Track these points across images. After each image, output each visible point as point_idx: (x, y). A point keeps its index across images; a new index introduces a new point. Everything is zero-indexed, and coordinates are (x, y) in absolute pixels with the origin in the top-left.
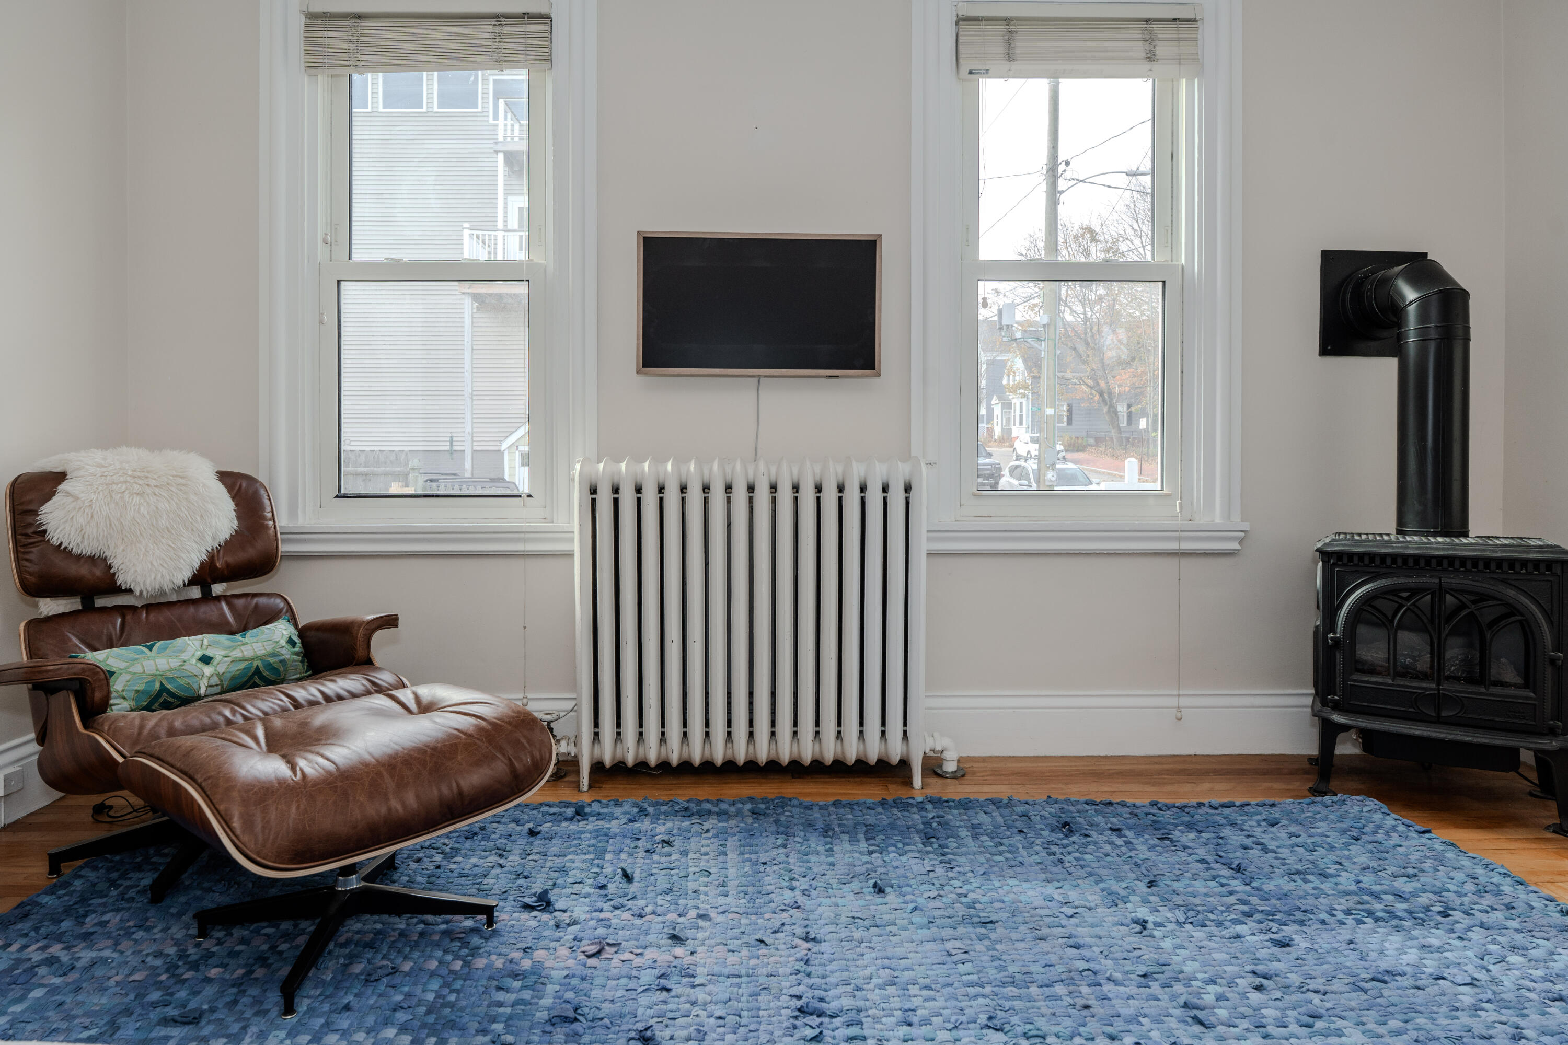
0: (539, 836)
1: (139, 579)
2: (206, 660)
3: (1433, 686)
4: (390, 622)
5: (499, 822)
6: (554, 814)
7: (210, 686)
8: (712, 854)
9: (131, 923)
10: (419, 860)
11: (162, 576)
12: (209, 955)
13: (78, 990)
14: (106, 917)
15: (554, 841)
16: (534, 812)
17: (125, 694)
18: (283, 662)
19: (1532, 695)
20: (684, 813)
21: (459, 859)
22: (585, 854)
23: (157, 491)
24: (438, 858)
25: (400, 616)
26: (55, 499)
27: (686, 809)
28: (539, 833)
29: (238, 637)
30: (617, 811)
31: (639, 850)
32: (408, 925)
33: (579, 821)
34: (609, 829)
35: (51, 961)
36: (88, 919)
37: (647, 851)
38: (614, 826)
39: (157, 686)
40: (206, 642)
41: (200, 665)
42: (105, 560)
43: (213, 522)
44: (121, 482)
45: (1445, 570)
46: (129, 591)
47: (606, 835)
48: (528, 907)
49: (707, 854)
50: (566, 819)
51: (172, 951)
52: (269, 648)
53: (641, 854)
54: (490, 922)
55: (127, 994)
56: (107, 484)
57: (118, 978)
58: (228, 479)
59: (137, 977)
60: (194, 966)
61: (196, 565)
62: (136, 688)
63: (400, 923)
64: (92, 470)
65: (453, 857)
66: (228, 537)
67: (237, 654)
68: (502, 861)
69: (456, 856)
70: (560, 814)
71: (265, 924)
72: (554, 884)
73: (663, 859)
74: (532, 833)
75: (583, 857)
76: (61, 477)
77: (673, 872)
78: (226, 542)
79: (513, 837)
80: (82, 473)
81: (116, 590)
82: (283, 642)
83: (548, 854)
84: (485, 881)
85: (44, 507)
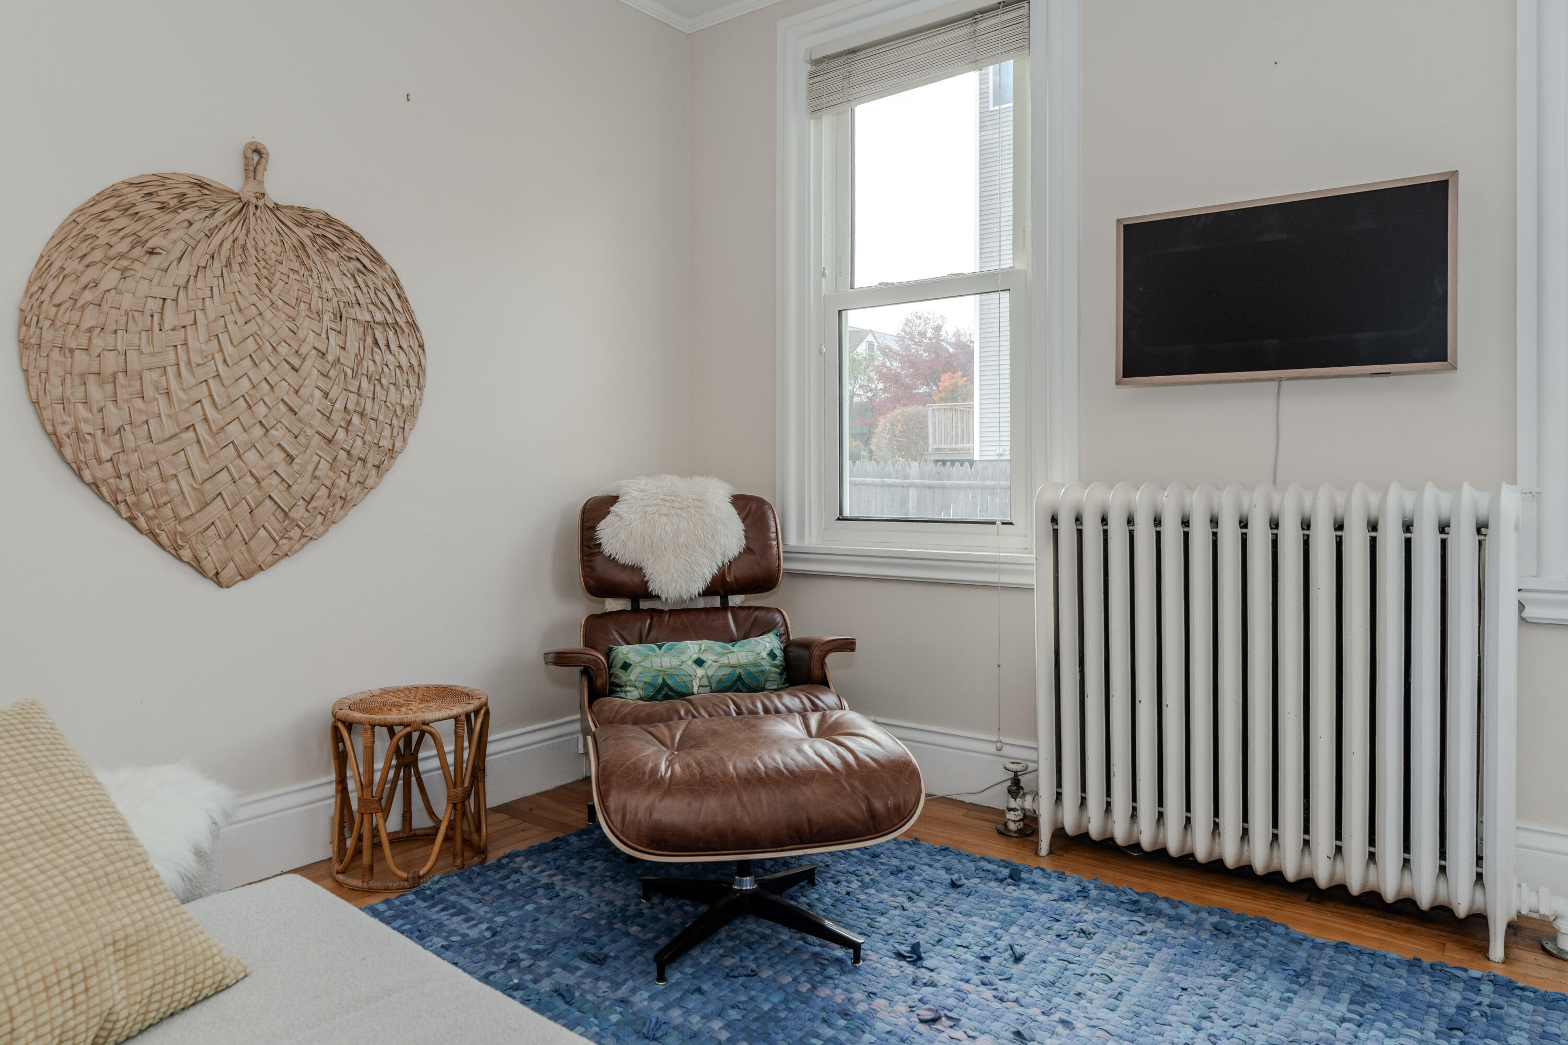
0: (960, 890)
1: (664, 588)
2: (699, 662)
4: (848, 645)
5: (931, 866)
6: (988, 871)
7: (701, 686)
8: (1130, 960)
9: (608, 874)
10: (838, 883)
11: (681, 586)
12: (640, 914)
13: (551, 913)
14: (596, 864)
15: (971, 899)
16: (971, 865)
17: (637, 684)
18: (762, 672)
20: (1128, 907)
21: (872, 891)
22: (991, 920)
23: (679, 512)
24: (855, 885)
25: (857, 641)
26: (609, 518)
27: (1135, 902)
28: (960, 886)
29: (729, 645)
30: (1057, 885)
31: (1051, 932)
32: (791, 938)
33: (1009, 885)
34: (1033, 901)
35: (549, 887)
36: (587, 862)
37: (1058, 936)
38: (1041, 900)
39: (660, 680)
40: (703, 647)
41: (694, 666)
42: (641, 569)
43: (723, 541)
44: (655, 505)
46: (658, 597)
47: (1026, 906)
48: (900, 956)
49: (1125, 958)
50: (997, 879)
51: (619, 903)
52: (752, 658)
53: (1051, 936)
54: (857, 958)
55: (575, 927)
56: (645, 506)
57: (576, 913)
58: (742, 503)
59: (587, 916)
60: (625, 921)
61: (709, 578)
62: (645, 680)
63: (785, 934)
64: (635, 494)
65: (868, 888)
66: (737, 554)
67: (724, 660)
68: (907, 904)
69: (871, 887)
70: (994, 873)
71: (688, 902)
72: (940, 941)
73: (1072, 949)
74: (954, 885)
75: (986, 922)
76: (614, 500)
77: (1070, 966)
78: (735, 559)
79: (934, 884)
80: (627, 497)
81: (650, 596)
82: (764, 654)
83: (955, 909)
84: (880, 918)
85: (602, 525)
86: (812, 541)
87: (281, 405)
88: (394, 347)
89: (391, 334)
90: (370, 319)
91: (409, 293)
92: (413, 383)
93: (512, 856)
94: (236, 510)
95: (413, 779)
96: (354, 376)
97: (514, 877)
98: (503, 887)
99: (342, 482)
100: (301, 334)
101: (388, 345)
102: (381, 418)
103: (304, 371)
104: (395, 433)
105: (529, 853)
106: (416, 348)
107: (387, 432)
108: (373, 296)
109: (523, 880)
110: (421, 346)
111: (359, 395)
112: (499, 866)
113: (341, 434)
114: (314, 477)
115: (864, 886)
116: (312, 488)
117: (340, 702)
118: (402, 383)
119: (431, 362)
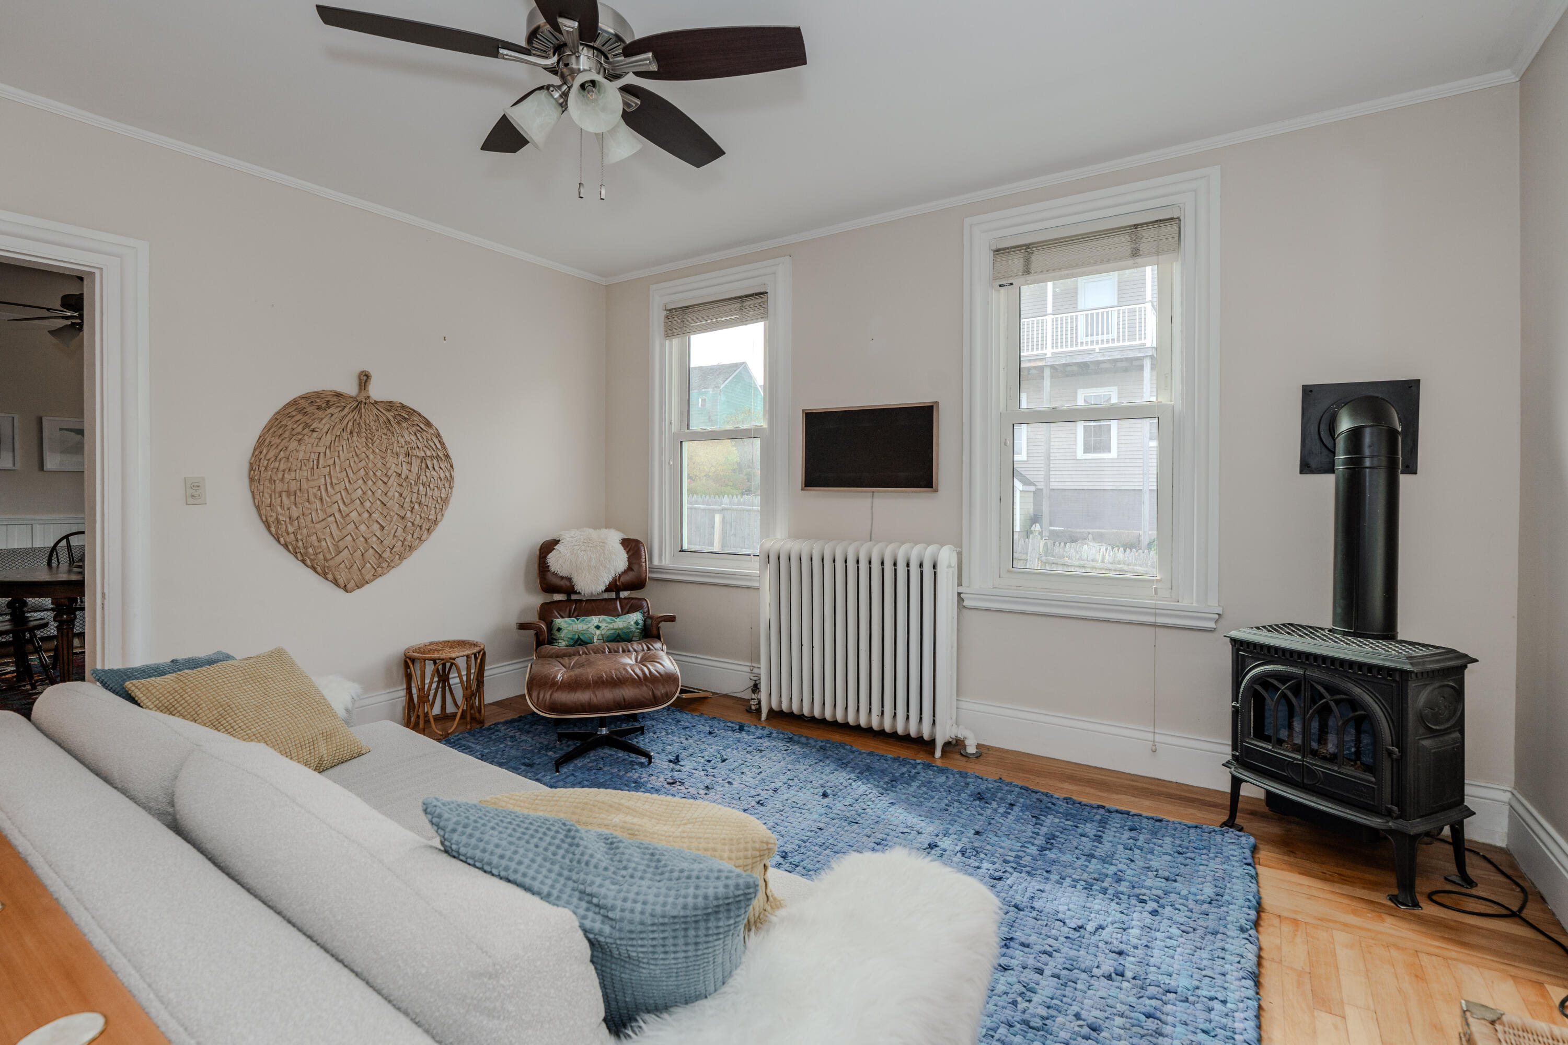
0: (713, 735)
1: (583, 588)
2: (598, 627)
3: (1299, 757)
4: (672, 619)
5: (704, 725)
6: (730, 727)
7: (598, 639)
8: (774, 760)
10: (654, 733)
11: (592, 588)
12: (555, 747)
15: (715, 738)
16: (723, 724)
17: (565, 638)
18: (633, 632)
19: (1373, 779)
20: (787, 740)
21: (670, 736)
22: (720, 746)
23: (592, 549)
24: (664, 733)
25: (676, 617)
26: (554, 551)
27: (792, 738)
28: (714, 733)
29: (617, 618)
30: (760, 732)
31: (745, 751)
32: (623, 754)
33: (738, 733)
34: (744, 738)
35: (514, 738)
37: (747, 752)
38: (748, 738)
39: (577, 637)
40: (601, 619)
41: (595, 629)
42: (571, 579)
43: (615, 564)
44: (579, 545)
45: (1311, 665)
46: (579, 593)
47: (739, 741)
48: (670, 761)
49: (772, 760)
50: (731, 730)
51: (546, 743)
52: (625, 625)
54: (650, 762)
56: (573, 545)
57: (524, 747)
58: (626, 543)
59: (529, 748)
60: (547, 750)
61: (607, 583)
62: (569, 636)
63: (621, 754)
64: (568, 539)
66: (623, 570)
67: (611, 626)
68: (684, 741)
70: (732, 728)
72: (692, 755)
73: (750, 757)
74: (710, 733)
75: (717, 747)
76: (557, 542)
77: (746, 763)
78: (622, 573)
79: (701, 732)
80: (564, 540)
81: (576, 593)
82: (632, 623)
83: (706, 743)
85: (550, 555)
86: (666, 562)
87: (378, 502)
88: (436, 468)
89: (435, 461)
90: (423, 455)
91: (445, 440)
92: (447, 485)
93: (496, 724)
94: (355, 554)
95: (447, 688)
96: (416, 484)
97: (497, 733)
98: (490, 738)
99: (409, 538)
100: (388, 465)
101: (434, 468)
102: (430, 504)
103: (390, 483)
104: (437, 512)
105: (505, 723)
106: (449, 467)
107: (433, 512)
108: (426, 443)
109: (501, 734)
110: (452, 466)
111: (418, 494)
112: (489, 728)
113: (409, 514)
114: (394, 536)
115: (667, 734)
116: (393, 542)
117: (408, 649)
118: (441, 486)
119: (456, 475)
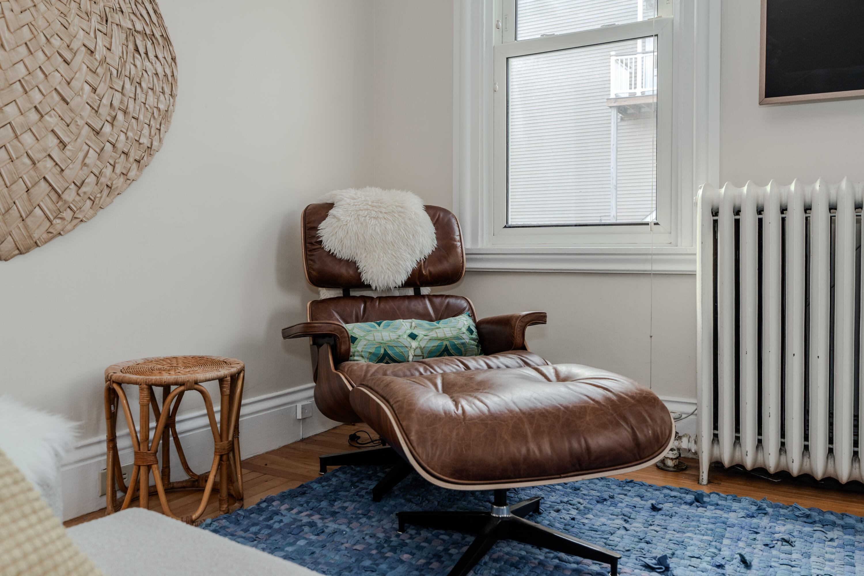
0: (661, 512)
1: (374, 278)
2: (413, 336)
4: (542, 318)
5: (626, 495)
6: (675, 497)
7: (415, 356)
8: (837, 562)
9: (360, 512)
10: (558, 511)
11: (389, 277)
12: (403, 544)
13: (324, 546)
14: (346, 504)
15: (674, 519)
16: (657, 492)
17: (363, 354)
18: (463, 344)
20: (805, 519)
21: (590, 516)
22: (703, 535)
23: (386, 216)
24: (574, 512)
26: (328, 219)
27: (808, 516)
28: (660, 509)
29: (435, 323)
30: (735, 505)
31: (757, 542)
32: (546, 557)
33: (698, 507)
34: (727, 519)
35: (312, 525)
36: (336, 503)
37: (766, 545)
38: (732, 517)
39: (382, 351)
40: (414, 324)
41: (409, 339)
42: (355, 263)
43: (421, 240)
44: (365, 209)
46: (369, 287)
47: (724, 523)
48: (648, 567)
49: (831, 561)
50: (686, 503)
51: (381, 535)
52: (455, 333)
53: (760, 546)
54: (614, 570)
55: (351, 557)
56: (357, 211)
57: (347, 545)
58: (431, 210)
59: (358, 547)
60: (394, 549)
61: (410, 271)
62: (370, 351)
64: (348, 201)
65: (585, 514)
66: (430, 252)
67: (433, 334)
68: (627, 525)
69: (588, 513)
70: (681, 498)
71: (442, 532)
72: (673, 554)
73: (783, 556)
74: (654, 508)
75: (701, 537)
76: (331, 206)
77: (793, 569)
78: (429, 256)
79: (637, 509)
80: (343, 203)
81: (363, 285)
82: (464, 330)
83: (668, 528)
84: (611, 538)
85: (322, 226)
86: (485, 244)
87: (54, 94)
88: (151, 55)
89: (149, 44)
90: (131, 27)
91: (162, 10)
92: (167, 91)
93: (270, 500)
94: (14, 187)
95: (171, 439)
96: (118, 76)
97: (277, 518)
98: (270, 527)
99: (108, 171)
100: (71, 29)
101: (146, 53)
102: (141, 117)
103: (76, 63)
104: (153, 133)
105: (283, 497)
106: (169, 60)
107: (146, 131)
108: (134, 7)
109: (286, 520)
110: (174, 59)
111: (122, 93)
112: (259, 510)
113: (107, 128)
114: (84, 164)
115: (583, 512)
116: (82, 174)
117: (111, 367)
118: (158, 89)
119: (180, 75)
